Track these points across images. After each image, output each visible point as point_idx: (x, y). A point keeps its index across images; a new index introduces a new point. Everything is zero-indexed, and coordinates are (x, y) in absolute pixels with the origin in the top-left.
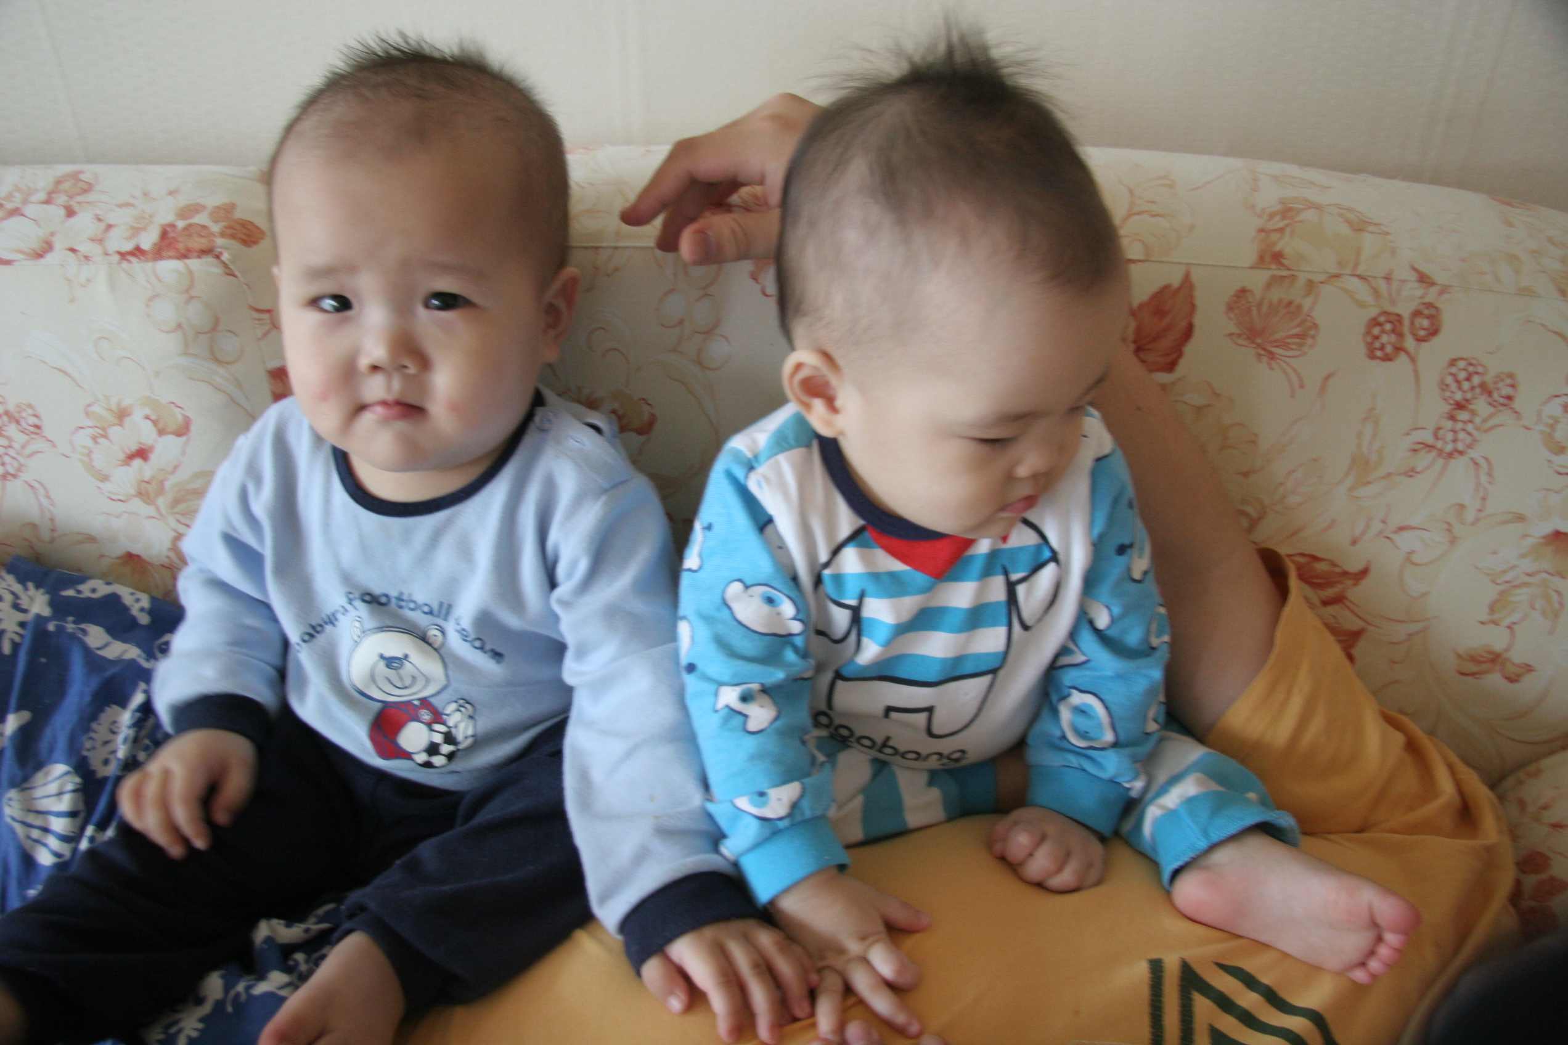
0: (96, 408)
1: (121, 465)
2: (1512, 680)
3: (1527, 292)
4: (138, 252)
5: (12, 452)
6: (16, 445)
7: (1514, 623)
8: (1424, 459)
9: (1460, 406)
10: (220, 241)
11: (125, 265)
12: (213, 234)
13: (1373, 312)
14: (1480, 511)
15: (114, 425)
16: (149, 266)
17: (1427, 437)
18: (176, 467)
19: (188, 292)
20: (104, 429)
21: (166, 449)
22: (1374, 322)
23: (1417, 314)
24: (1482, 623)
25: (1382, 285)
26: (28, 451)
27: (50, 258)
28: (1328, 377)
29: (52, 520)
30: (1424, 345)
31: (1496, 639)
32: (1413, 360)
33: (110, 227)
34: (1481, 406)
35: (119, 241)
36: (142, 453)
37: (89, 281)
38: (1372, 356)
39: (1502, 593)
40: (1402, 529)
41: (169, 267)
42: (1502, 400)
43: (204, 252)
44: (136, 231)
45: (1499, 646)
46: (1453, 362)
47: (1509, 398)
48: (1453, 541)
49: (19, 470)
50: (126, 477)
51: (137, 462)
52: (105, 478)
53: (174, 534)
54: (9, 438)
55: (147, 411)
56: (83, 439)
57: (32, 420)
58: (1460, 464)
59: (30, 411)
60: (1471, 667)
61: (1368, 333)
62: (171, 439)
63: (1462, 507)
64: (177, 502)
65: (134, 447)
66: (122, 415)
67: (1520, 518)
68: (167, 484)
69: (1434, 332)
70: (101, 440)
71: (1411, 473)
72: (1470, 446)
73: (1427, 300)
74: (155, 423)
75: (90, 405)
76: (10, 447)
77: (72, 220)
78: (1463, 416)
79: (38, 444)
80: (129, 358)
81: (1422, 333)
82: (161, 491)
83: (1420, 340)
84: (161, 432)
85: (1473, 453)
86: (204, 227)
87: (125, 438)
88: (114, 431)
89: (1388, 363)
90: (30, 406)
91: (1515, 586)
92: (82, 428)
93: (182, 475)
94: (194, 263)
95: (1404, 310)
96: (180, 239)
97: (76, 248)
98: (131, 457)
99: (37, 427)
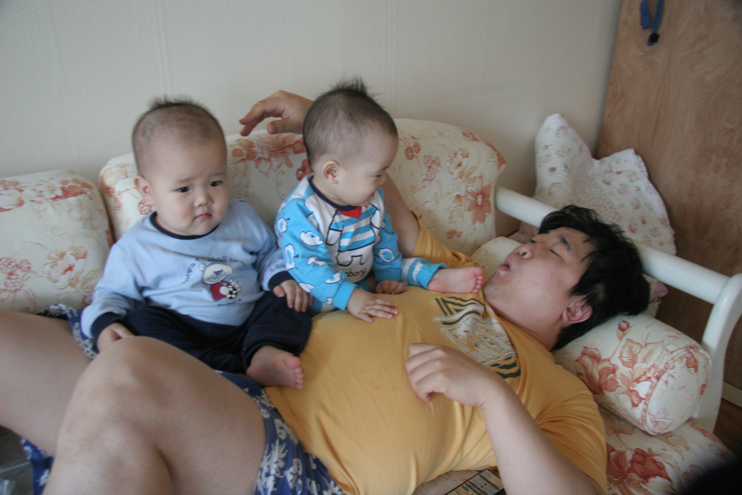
0: (52, 255)
1: (64, 274)
2: (459, 237)
3: (434, 137)
4: (57, 197)
5: (18, 280)
6: (20, 277)
7: (455, 221)
8: (426, 183)
9: (430, 167)
10: (85, 189)
11: (56, 202)
12: (79, 188)
13: (405, 148)
14: (441, 193)
15: (59, 260)
16: (64, 200)
17: (424, 177)
18: (83, 270)
19: (81, 206)
20: (56, 262)
21: (79, 264)
22: (406, 150)
23: (415, 146)
24: (449, 223)
25: (405, 140)
26: (25, 278)
27: (25, 205)
28: (400, 166)
29: (35, 303)
30: (418, 154)
31: (452, 227)
32: (417, 158)
33: (41, 192)
34: (434, 166)
35: (48, 195)
36: (70, 268)
37: (45, 209)
38: (409, 159)
39: (451, 214)
40: (426, 202)
41: (72, 200)
42: (438, 164)
43: (81, 193)
44: (52, 191)
45: (454, 229)
46: (425, 157)
47: (439, 163)
48: (437, 203)
49: (21, 287)
50: (64, 280)
51: (69, 272)
52: (56, 281)
53: (82, 297)
54: (17, 275)
55: (72, 252)
56: (47, 268)
57: (27, 266)
58: (434, 182)
59: (26, 262)
60: (450, 236)
61: (406, 153)
62: (81, 261)
63: (437, 193)
64: (84, 284)
65: (67, 267)
66: (62, 255)
67: (449, 193)
68: (80, 278)
69: (419, 150)
70: (55, 267)
71: (424, 187)
72: (434, 177)
73: (416, 142)
74: (75, 255)
75: (50, 255)
76: (17, 279)
77: (24, 193)
78: (431, 170)
79: (29, 275)
80: (63, 234)
81: (417, 151)
82: (78, 281)
83: (417, 152)
84: (77, 259)
85: (436, 179)
86: (74, 186)
87: (63, 264)
88: (60, 263)
89: (412, 160)
90: (26, 260)
91: (453, 211)
92: (47, 264)
93: (85, 273)
94: (81, 197)
95: (411, 145)
96: (71, 190)
97: (34, 200)
98: (67, 270)
99: (29, 268)
